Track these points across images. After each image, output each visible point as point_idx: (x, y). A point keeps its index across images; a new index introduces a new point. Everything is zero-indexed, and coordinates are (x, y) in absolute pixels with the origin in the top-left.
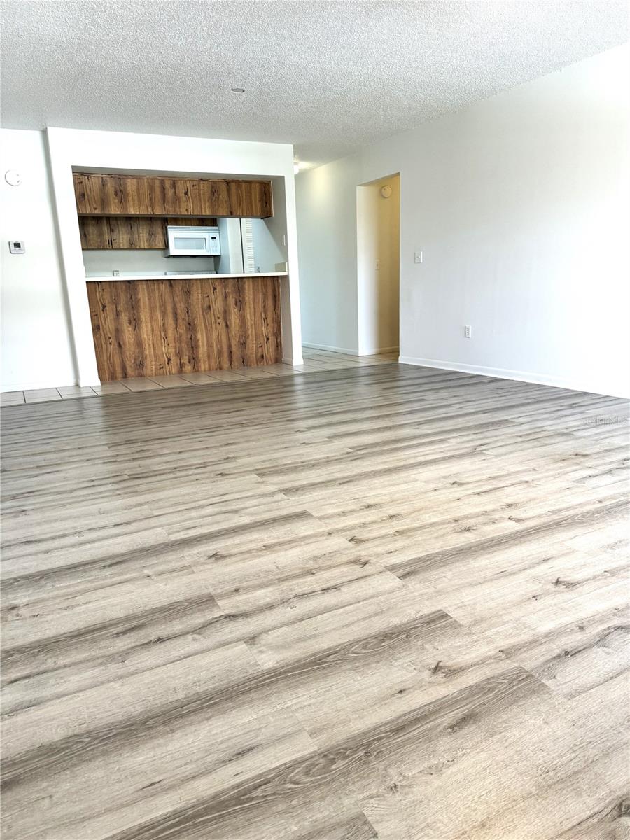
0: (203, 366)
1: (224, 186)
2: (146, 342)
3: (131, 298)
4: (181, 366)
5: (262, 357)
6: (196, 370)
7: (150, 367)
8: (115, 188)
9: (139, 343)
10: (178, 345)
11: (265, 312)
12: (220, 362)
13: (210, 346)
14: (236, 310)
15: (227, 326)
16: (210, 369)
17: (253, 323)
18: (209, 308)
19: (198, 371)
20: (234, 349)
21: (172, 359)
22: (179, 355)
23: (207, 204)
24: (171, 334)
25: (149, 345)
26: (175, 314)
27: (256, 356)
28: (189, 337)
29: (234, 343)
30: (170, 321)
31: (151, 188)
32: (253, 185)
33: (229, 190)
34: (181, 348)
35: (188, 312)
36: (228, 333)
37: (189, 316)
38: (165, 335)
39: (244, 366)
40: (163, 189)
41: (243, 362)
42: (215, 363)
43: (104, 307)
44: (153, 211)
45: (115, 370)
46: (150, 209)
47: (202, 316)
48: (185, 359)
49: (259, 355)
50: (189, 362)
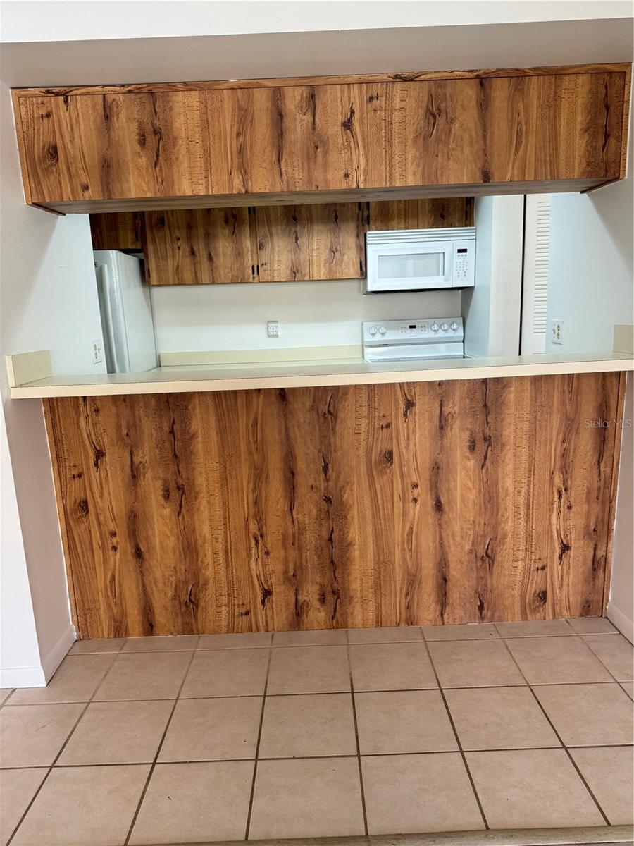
0: (359, 612)
1: (469, 93)
3: (172, 432)
4: (299, 611)
5: (542, 596)
6: (337, 620)
7: (215, 606)
8: (141, 124)
9: (190, 548)
10: (293, 554)
11: (565, 471)
12: (408, 607)
13: (382, 564)
14: (471, 463)
15: (438, 506)
16: (379, 623)
17: (522, 500)
18: (389, 457)
19: (345, 626)
20: (455, 572)
21: (275, 590)
22: (294, 579)
23: (412, 152)
24: (275, 524)
25: (215, 553)
26: (291, 475)
27: (523, 596)
28: (325, 535)
29: (458, 554)
30: (275, 490)
31: (244, 117)
32: (567, 82)
34: (299, 568)
35: (325, 469)
36: (441, 526)
37: (327, 480)
38: (260, 528)
39: (482, 618)
40: (279, 116)
41: (481, 607)
42: (394, 605)
43: (100, 454)
44: (245, 183)
45: (124, 614)
46: (237, 180)
47: (365, 482)
48: (310, 593)
49: (531, 591)
50: (322, 600)
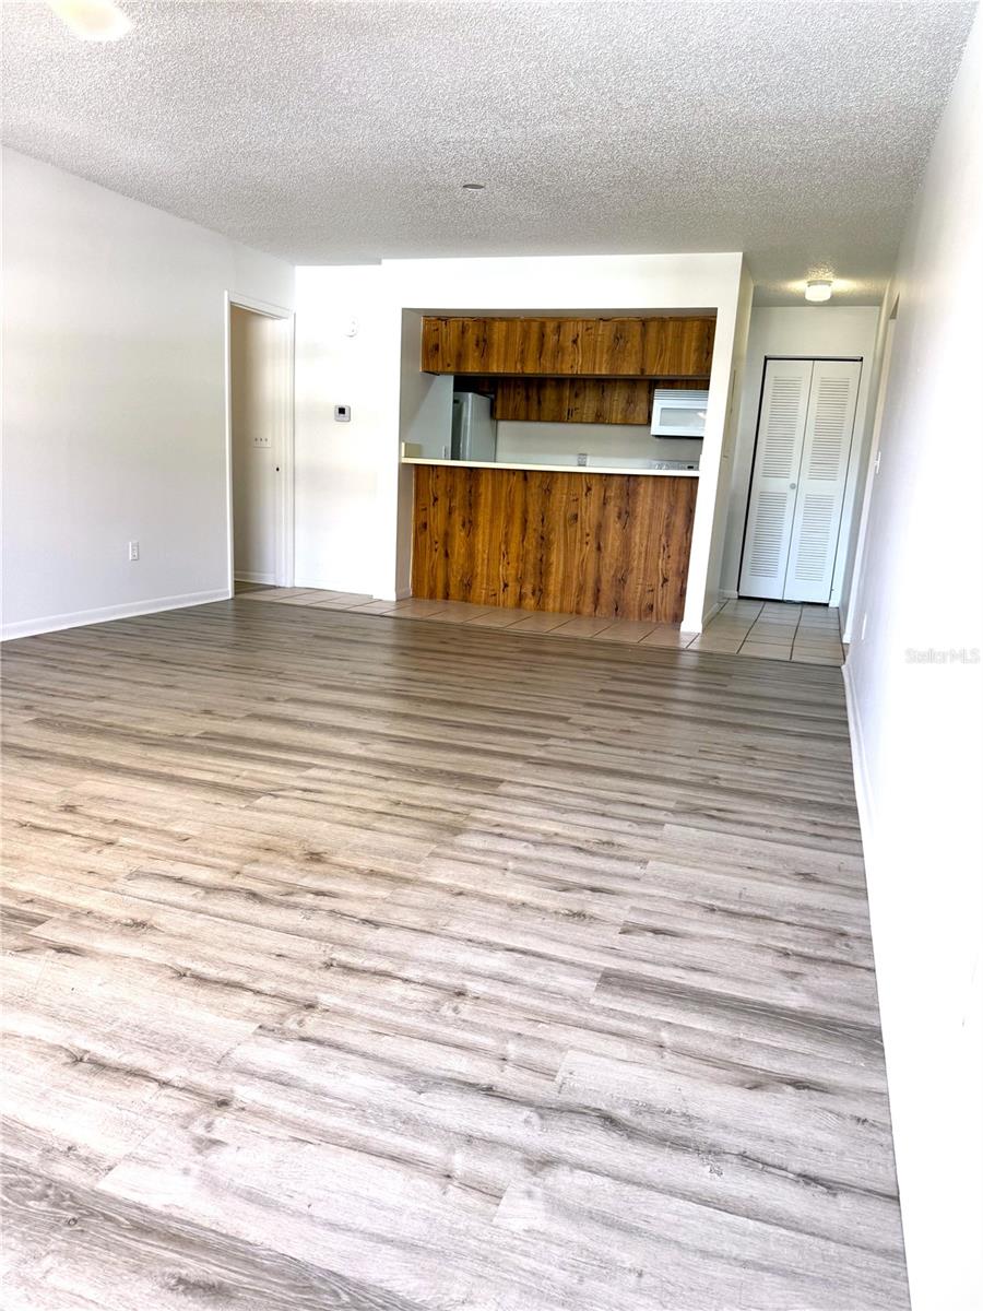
0: (551, 604)
1: (637, 328)
2: (480, 556)
3: (470, 491)
4: (521, 597)
5: (651, 607)
6: (540, 607)
7: (480, 590)
8: (478, 337)
9: (471, 555)
10: (521, 565)
11: (668, 535)
12: (578, 604)
13: (567, 577)
14: (618, 526)
15: (599, 548)
16: (561, 611)
17: (643, 549)
18: (576, 517)
19: (544, 610)
20: (605, 587)
21: (510, 584)
22: (520, 580)
23: (605, 357)
24: (514, 548)
25: (483, 560)
26: (525, 521)
27: (640, 606)
28: (539, 556)
29: (607, 576)
30: (516, 529)
31: (526, 335)
32: (688, 325)
33: (644, 335)
34: (524, 573)
35: (543, 520)
36: (599, 559)
37: (543, 526)
38: (506, 549)
39: (617, 615)
40: (542, 335)
41: (617, 609)
42: (570, 602)
43: (436, 499)
44: (522, 368)
45: (435, 586)
46: (519, 367)
47: (562, 529)
48: (528, 589)
49: (645, 603)
50: (533, 593)
